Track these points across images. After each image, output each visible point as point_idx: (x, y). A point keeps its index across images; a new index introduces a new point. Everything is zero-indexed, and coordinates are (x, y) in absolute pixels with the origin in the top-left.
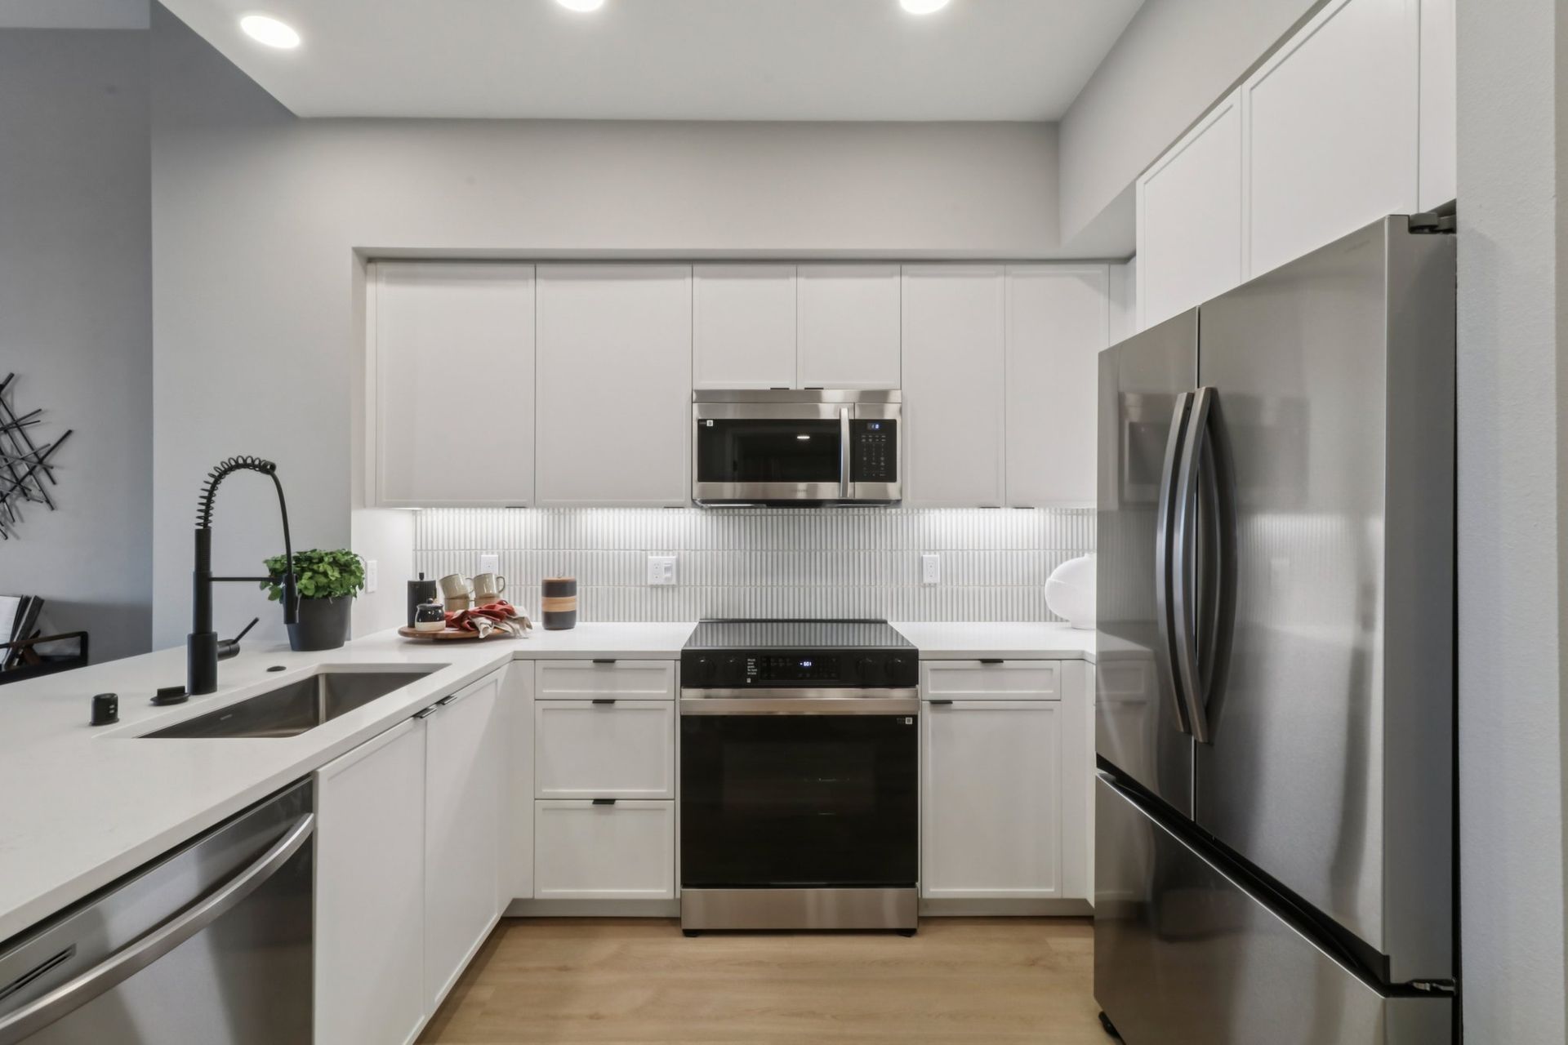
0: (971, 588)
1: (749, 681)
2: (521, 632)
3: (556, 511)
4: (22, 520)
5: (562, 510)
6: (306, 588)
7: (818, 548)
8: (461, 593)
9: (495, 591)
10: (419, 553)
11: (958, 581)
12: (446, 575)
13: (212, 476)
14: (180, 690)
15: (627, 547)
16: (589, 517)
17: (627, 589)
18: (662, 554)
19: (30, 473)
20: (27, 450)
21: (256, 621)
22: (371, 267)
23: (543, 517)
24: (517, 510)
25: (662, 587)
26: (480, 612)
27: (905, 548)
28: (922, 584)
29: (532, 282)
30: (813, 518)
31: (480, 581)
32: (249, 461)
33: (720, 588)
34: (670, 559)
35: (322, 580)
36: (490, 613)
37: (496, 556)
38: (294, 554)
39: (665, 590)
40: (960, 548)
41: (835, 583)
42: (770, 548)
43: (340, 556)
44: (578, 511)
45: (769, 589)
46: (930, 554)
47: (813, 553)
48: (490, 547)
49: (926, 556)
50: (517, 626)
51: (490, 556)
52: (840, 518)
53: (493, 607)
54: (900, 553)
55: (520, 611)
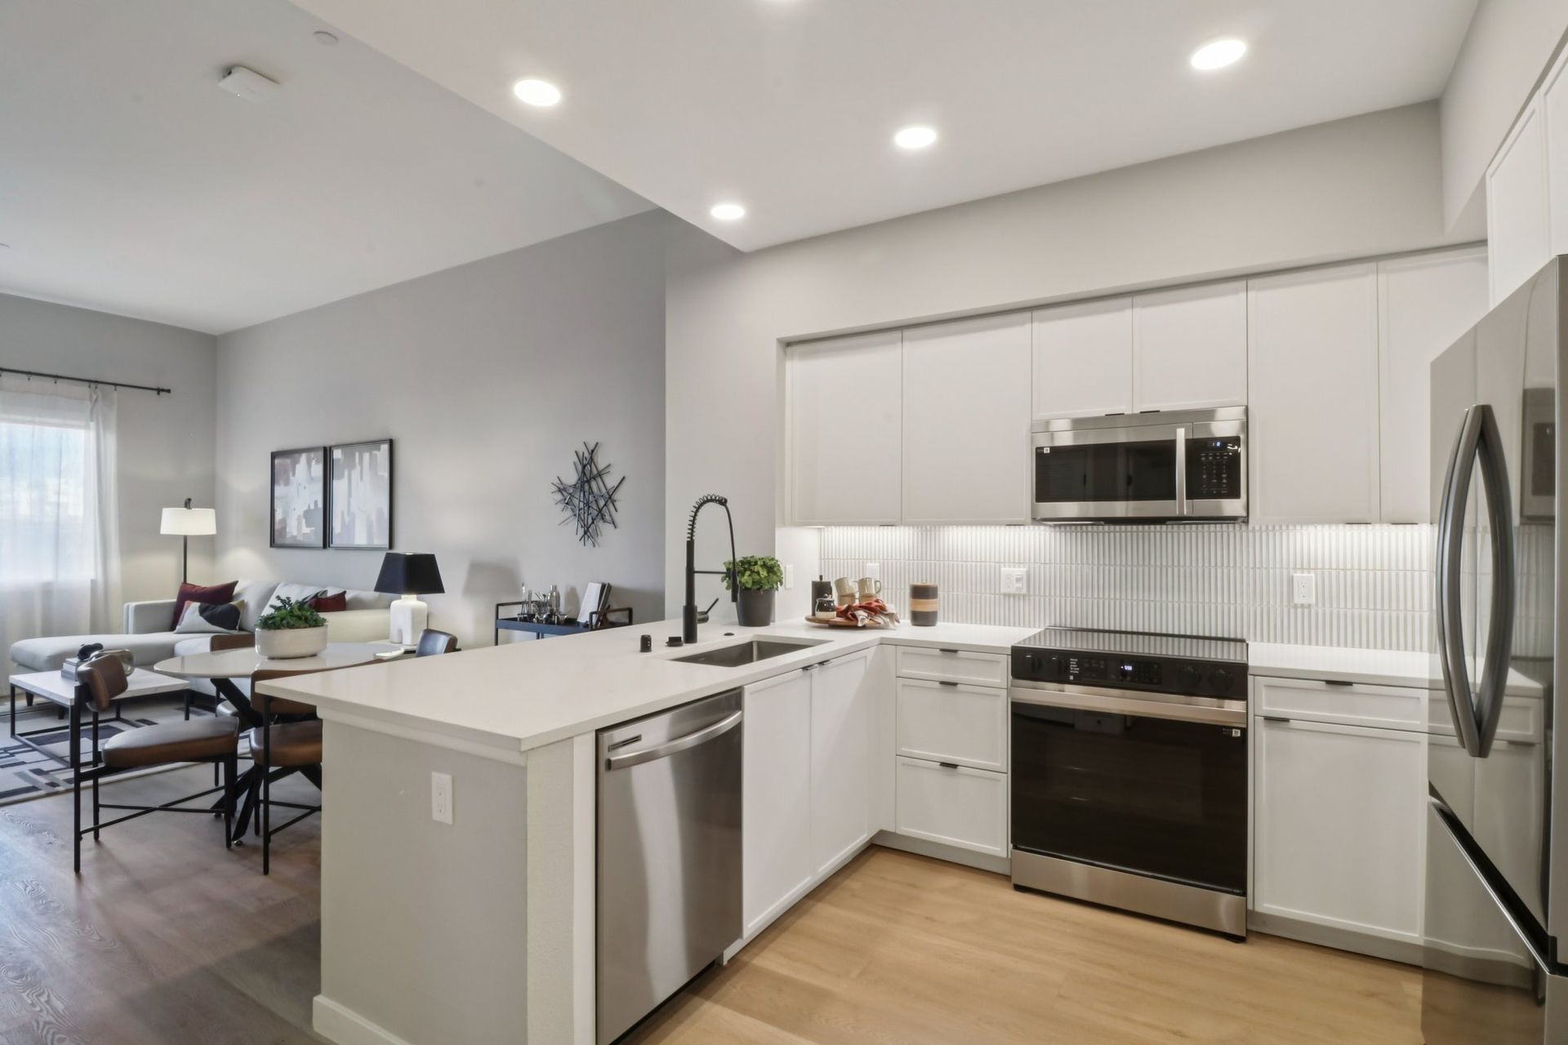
0: (1356, 612)
1: (1071, 678)
2: (890, 624)
3: (924, 528)
4: (601, 535)
5: (928, 528)
6: (747, 582)
7: (1170, 564)
8: (848, 592)
9: (874, 592)
10: (823, 561)
11: (1338, 603)
12: (838, 578)
13: (694, 507)
14: (679, 639)
15: (983, 560)
16: (951, 533)
17: (983, 596)
18: (1014, 567)
19: (605, 505)
20: (604, 491)
21: (717, 600)
22: (789, 349)
23: (913, 534)
24: (886, 527)
25: (1014, 596)
26: (860, 607)
27: (1271, 566)
28: (1292, 604)
29: (900, 344)
30: (1164, 534)
31: (863, 583)
32: (713, 498)
33: (1068, 599)
34: (1021, 571)
35: (756, 577)
36: (868, 608)
37: (877, 564)
38: (738, 559)
39: (1017, 599)
40: (1341, 567)
41: (1188, 599)
42: (1118, 563)
43: (767, 561)
44: (941, 529)
45: (1118, 602)
46: (1303, 573)
47: (1164, 569)
48: (873, 557)
49: (1297, 575)
50: (887, 620)
51: (873, 564)
52: (1194, 534)
53: (870, 604)
54: (1264, 572)
55: (891, 608)
